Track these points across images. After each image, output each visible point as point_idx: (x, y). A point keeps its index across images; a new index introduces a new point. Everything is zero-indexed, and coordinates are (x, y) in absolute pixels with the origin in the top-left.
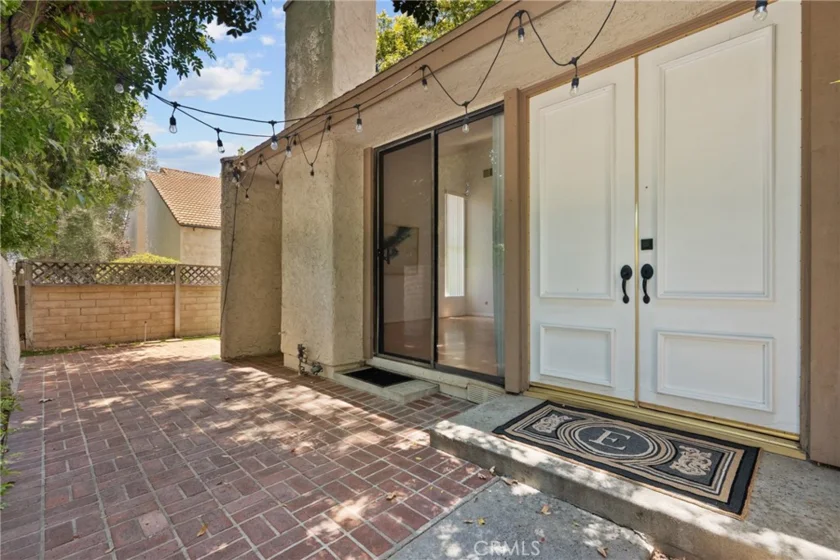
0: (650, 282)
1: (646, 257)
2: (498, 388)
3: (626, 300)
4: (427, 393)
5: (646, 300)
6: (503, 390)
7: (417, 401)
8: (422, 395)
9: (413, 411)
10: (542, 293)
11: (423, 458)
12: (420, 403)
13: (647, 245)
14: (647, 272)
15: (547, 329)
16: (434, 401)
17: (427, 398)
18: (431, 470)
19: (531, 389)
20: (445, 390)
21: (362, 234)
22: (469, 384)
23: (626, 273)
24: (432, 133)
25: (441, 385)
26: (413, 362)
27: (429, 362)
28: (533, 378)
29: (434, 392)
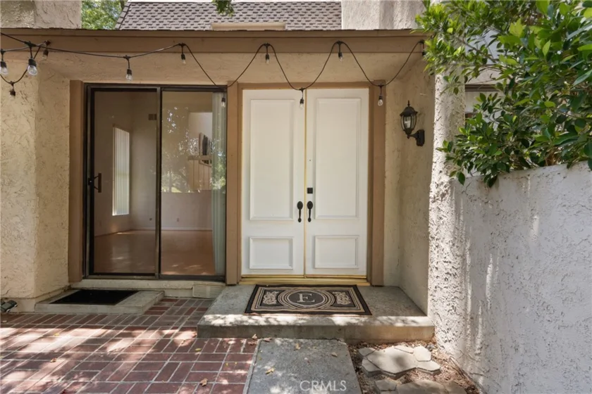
0: (312, 210)
1: (309, 198)
2: (220, 284)
3: (300, 220)
4: (157, 300)
5: (309, 220)
6: (224, 284)
7: (152, 308)
8: (153, 303)
9: (156, 318)
10: (251, 217)
11: (201, 347)
12: (156, 309)
13: (310, 191)
14: (310, 205)
15: (255, 240)
16: (167, 304)
17: (158, 304)
18: (214, 353)
19: (243, 280)
20: (170, 294)
21: (68, 163)
22: (194, 285)
23: (300, 205)
24: (159, 89)
25: (166, 291)
26: (135, 277)
27: (153, 275)
28: (244, 272)
29: (161, 297)
